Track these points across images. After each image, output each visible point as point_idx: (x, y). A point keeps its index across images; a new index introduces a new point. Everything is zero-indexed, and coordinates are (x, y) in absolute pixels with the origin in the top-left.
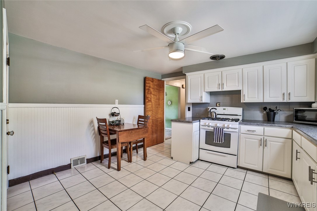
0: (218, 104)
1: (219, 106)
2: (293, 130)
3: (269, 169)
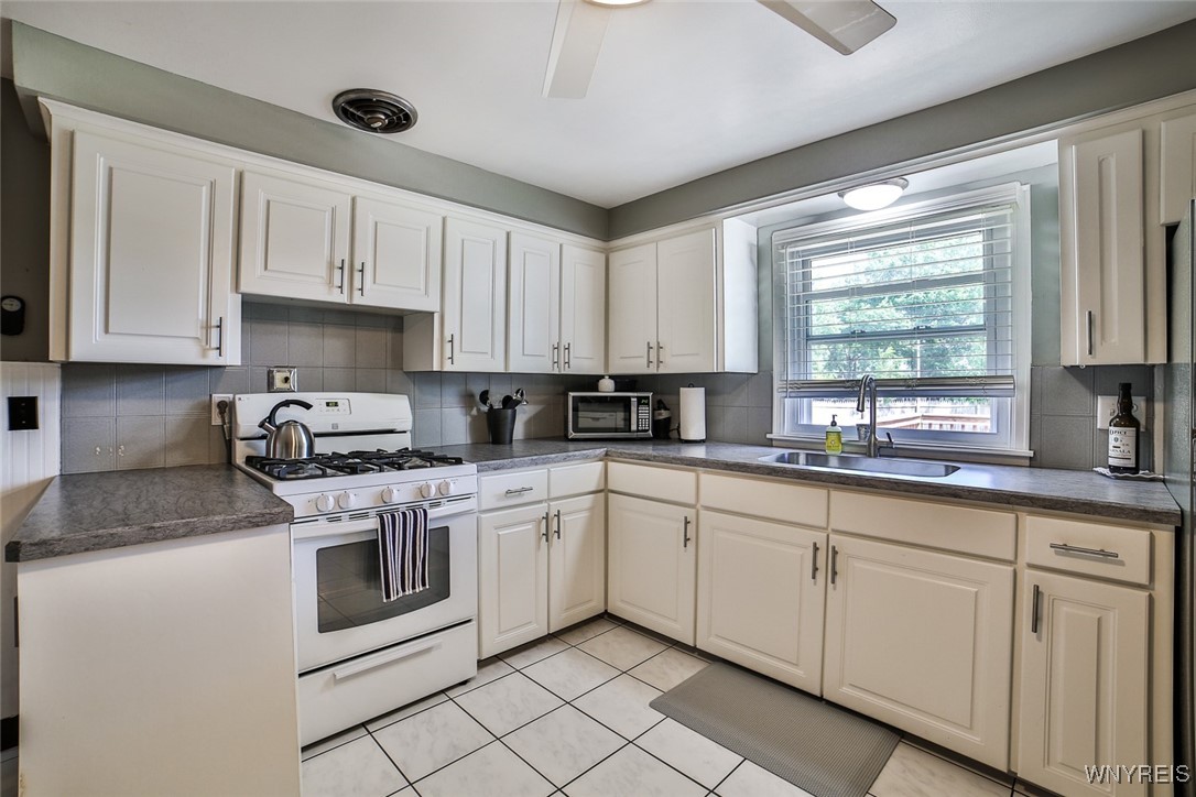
0: (278, 377)
1: (286, 386)
2: (610, 464)
3: (564, 615)
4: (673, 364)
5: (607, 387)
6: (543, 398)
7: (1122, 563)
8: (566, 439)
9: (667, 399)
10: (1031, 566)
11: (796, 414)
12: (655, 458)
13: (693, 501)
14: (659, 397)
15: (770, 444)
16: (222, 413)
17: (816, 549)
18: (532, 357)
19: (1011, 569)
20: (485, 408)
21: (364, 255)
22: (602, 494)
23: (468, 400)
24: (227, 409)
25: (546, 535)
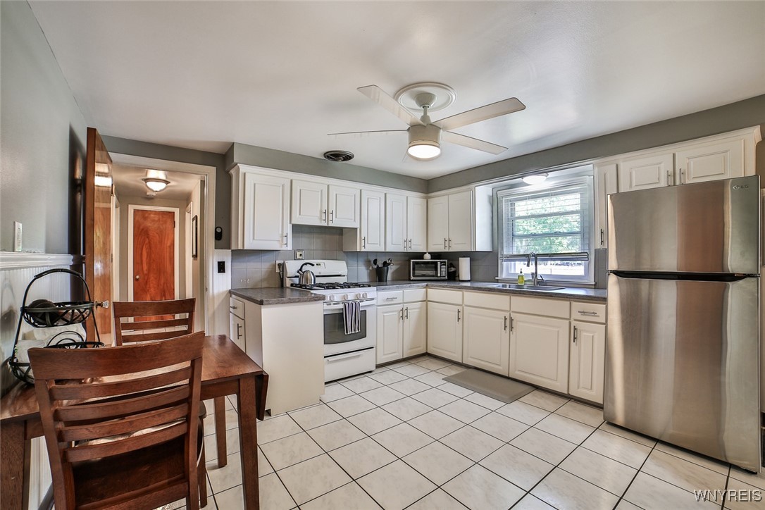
0: (298, 254)
1: (301, 257)
2: (428, 290)
3: (409, 351)
4: (455, 248)
5: (427, 257)
6: (399, 262)
7: (598, 316)
8: (410, 280)
9: (454, 263)
10: (575, 320)
11: (508, 269)
12: (446, 287)
13: (461, 303)
14: (451, 262)
15: (497, 281)
16: (279, 268)
17: (506, 319)
18: (395, 245)
19: (568, 321)
20: (375, 267)
21: (332, 208)
22: (425, 302)
23: (368, 263)
24: (282, 266)
25: (402, 317)
